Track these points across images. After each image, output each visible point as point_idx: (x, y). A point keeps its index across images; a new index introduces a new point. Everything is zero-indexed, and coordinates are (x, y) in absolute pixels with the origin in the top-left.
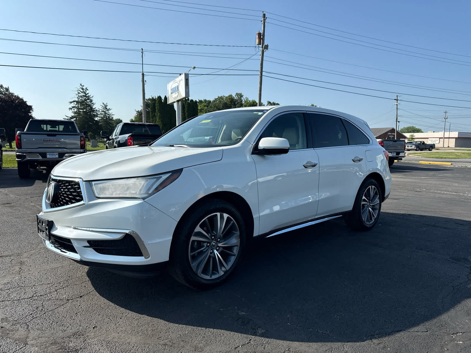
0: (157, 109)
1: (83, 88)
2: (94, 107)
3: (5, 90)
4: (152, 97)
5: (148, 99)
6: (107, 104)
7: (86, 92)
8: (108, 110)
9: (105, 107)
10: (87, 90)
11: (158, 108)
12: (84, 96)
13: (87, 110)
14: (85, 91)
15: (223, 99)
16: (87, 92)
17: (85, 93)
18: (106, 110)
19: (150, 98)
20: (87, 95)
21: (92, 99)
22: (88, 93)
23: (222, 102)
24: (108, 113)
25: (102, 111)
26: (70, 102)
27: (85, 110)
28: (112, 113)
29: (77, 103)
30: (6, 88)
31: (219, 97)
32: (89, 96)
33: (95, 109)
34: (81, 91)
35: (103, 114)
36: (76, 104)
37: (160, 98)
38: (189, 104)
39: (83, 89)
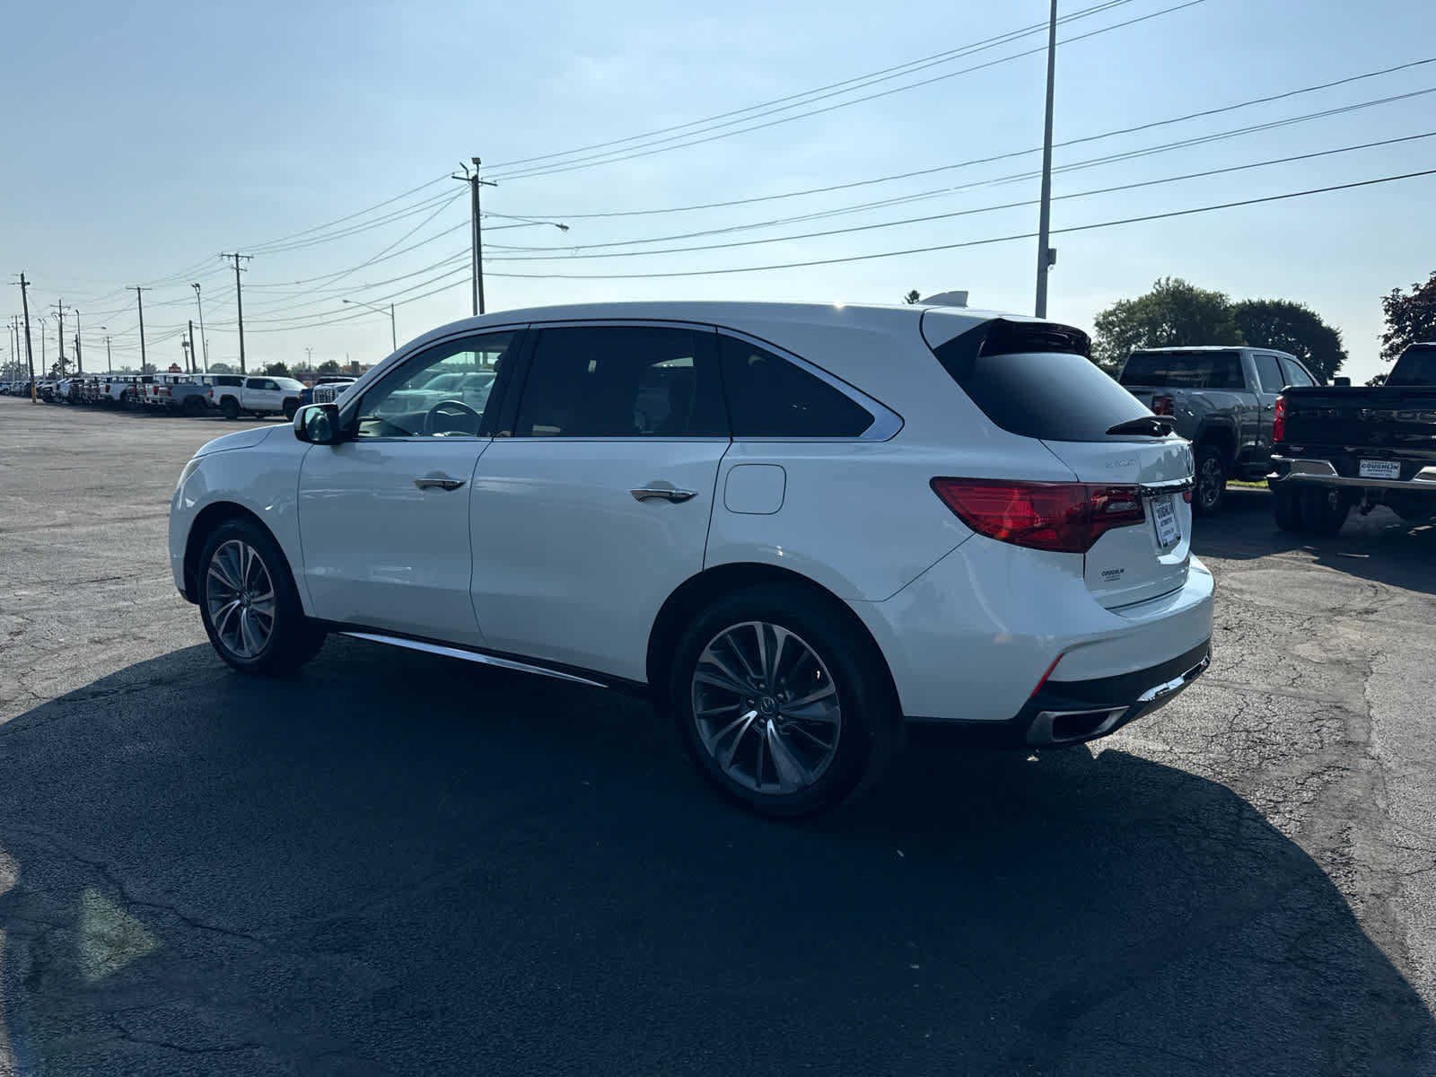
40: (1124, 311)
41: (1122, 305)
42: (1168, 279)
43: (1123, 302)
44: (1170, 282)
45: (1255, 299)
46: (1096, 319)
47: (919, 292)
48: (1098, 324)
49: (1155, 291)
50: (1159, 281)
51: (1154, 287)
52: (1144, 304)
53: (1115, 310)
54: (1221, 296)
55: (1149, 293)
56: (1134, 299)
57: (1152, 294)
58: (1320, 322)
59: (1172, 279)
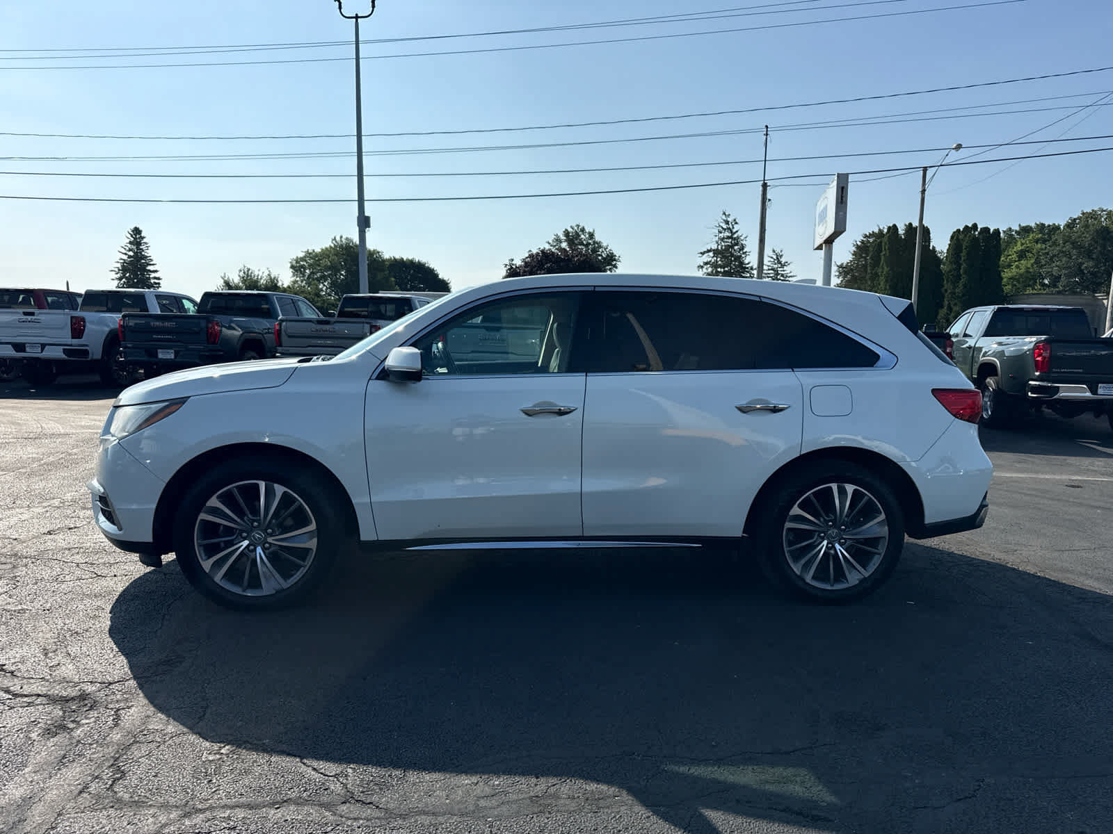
0: (883, 258)
1: (729, 219)
2: (746, 262)
3: (587, 236)
4: (880, 230)
5: (868, 234)
6: (781, 251)
7: (733, 228)
8: (783, 266)
9: (778, 258)
10: (736, 223)
11: (888, 255)
12: (728, 238)
13: (731, 267)
14: (731, 226)
15: (1095, 219)
16: (736, 228)
17: (731, 230)
18: (779, 266)
19: (873, 232)
20: (735, 236)
21: (744, 242)
22: (737, 232)
23: (1091, 228)
24: (782, 272)
25: (769, 270)
26: (701, 253)
27: (726, 269)
28: (791, 272)
29: (714, 253)
30: (589, 233)
31: (1083, 214)
32: (738, 237)
33: (747, 266)
34: (722, 228)
35: (771, 275)
36: (713, 257)
37: (894, 229)
38: (975, 239)
39: (727, 222)
40: (311, 258)
41: (310, 254)
42: (341, 237)
43: (310, 251)
44: (343, 239)
45: (397, 257)
46: (291, 262)
47: (141, 229)
48: (292, 267)
49: (332, 245)
50: (335, 238)
51: (332, 243)
52: (325, 253)
53: (305, 257)
54: (378, 252)
55: (328, 246)
56: (318, 250)
57: (331, 247)
58: (437, 276)
59: (344, 237)
